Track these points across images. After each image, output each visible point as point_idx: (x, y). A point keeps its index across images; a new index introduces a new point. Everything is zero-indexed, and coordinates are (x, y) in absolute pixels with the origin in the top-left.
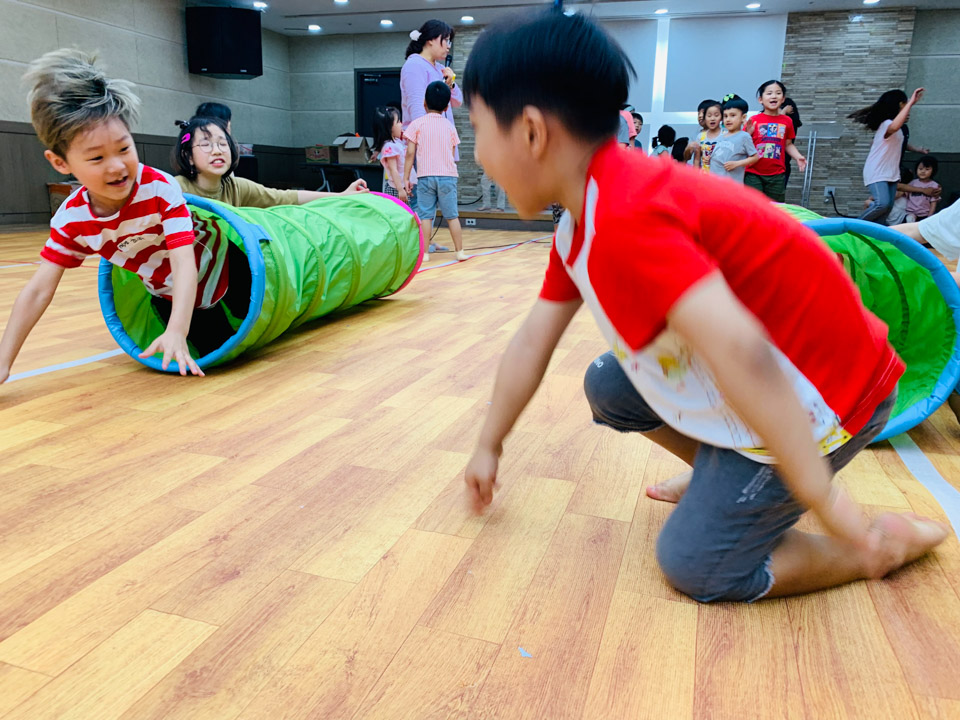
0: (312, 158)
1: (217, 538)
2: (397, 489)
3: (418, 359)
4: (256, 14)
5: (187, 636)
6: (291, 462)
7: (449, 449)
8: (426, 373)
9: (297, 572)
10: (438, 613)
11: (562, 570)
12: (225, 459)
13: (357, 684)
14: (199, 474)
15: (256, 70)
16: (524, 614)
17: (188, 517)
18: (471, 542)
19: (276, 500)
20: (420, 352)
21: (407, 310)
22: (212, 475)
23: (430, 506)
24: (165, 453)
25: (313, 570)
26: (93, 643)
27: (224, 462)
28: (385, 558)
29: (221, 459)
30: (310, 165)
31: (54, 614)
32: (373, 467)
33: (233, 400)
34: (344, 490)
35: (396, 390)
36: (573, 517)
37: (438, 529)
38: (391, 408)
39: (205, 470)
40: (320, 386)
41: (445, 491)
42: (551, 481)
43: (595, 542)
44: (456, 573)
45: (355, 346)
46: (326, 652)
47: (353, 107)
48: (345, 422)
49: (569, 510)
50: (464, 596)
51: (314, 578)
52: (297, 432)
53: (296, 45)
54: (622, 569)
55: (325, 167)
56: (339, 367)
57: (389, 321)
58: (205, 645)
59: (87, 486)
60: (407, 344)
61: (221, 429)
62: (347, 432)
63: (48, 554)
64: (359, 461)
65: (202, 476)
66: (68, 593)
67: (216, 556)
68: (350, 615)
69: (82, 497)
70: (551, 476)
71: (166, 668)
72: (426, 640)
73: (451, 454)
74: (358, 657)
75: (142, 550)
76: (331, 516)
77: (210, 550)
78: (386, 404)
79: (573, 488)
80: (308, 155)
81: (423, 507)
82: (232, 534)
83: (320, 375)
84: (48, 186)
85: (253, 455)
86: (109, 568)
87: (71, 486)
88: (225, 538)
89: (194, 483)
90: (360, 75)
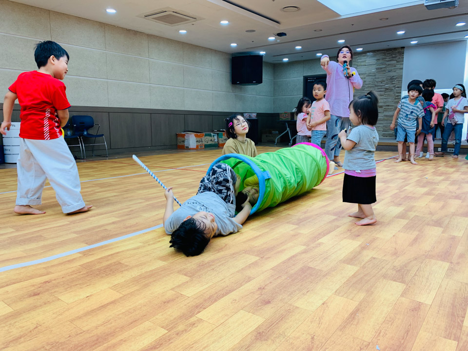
0: (282, 118)
1: (260, 288)
2: (327, 278)
3: (334, 220)
4: (261, 57)
5: (256, 321)
6: (284, 262)
7: (348, 264)
8: (337, 228)
9: (291, 305)
10: (345, 327)
11: (397, 320)
12: (259, 258)
13: (315, 346)
14: (251, 263)
15: (260, 81)
16: (380, 333)
17: (249, 279)
18: (358, 303)
19: (280, 276)
20: (335, 217)
21: (328, 196)
22: (255, 264)
23: (341, 287)
24: (237, 253)
25: (296, 305)
26: (226, 318)
27: (259, 259)
28: (323, 304)
29: (257, 258)
30: (281, 121)
31: (213, 306)
32: (317, 268)
33: (258, 234)
34: (306, 276)
35: (324, 235)
36: (404, 299)
37: (344, 296)
38: (323, 243)
39: (253, 261)
40: (292, 230)
41: (347, 281)
42: (395, 282)
43: (413, 310)
44: (352, 314)
45: (305, 213)
46: (303, 334)
47: (302, 93)
48: (304, 247)
49: (402, 296)
50: (355, 322)
51: (297, 308)
52: (285, 250)
53: (277, 67)
54: (424, 323)
55: (288, 122)
56: (300, 222)
57: (319, 201)
58: (262, 325)
59: (213, 263)
60: (328, 213)
61: (256, 245)
62: (305, 252)
63: (207, 286)
64: (311, 265)
65: (252, 264)
66: (216, 301)
67: (261, 295)
68: (311, 322)
69: (213, 267)
70: (395, 281)
71: (251, 330)
72: (340, 336)
73: (349, 266)
74: (315, 337)
75: (236, 289)
76: (301, 286)
77: (259, 292)
78: (320, 241)
79: (405, 287)
80: (280, 117)
81: (338, 287)
82: (266, 287)
83: (291, 225)
84: (177, 134)
85: (269, 258)
86: (227, 294)
87: (208, 263)
88: (264, 288)
89: (249, 266)
90: (306, 79)
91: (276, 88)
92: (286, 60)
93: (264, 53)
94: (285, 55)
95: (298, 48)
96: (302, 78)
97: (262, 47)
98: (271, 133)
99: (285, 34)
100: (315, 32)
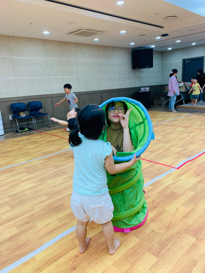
91: (163, 67)
92: (170, 49)
93: (154, 46)
94: (169, 46)
95: (178, 41)
96: (181, 61)
97: (152, 43)
98: (160, 99)
99: (167, 35)
100: (190, 31)
